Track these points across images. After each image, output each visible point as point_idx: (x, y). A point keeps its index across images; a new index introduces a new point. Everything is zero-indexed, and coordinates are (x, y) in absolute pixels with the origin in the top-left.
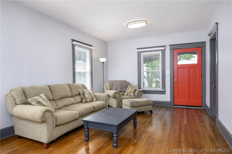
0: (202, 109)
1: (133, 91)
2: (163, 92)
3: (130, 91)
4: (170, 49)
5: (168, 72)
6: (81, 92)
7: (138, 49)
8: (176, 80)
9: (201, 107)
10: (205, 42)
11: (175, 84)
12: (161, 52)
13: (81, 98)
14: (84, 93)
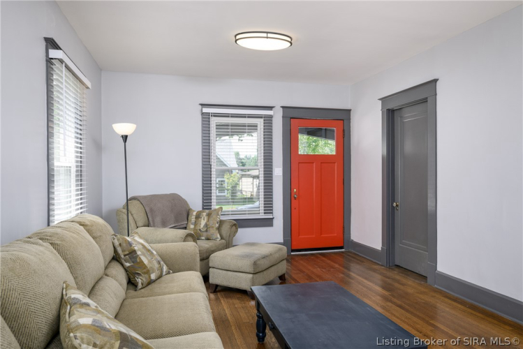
0: (342, 252)
1: (217, 225)
2: (268, 222)
3: (206, 225)
4: (283, 117)
5: (278, 172)
6: (119, 250)
7: (203, 105)
8: (295, 190)
9: (342, 248)
10: (350, 110)
11: (293, 201)
12: (262, 120)
13: (126, 270)
14: (134, 252)
